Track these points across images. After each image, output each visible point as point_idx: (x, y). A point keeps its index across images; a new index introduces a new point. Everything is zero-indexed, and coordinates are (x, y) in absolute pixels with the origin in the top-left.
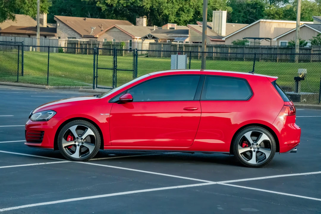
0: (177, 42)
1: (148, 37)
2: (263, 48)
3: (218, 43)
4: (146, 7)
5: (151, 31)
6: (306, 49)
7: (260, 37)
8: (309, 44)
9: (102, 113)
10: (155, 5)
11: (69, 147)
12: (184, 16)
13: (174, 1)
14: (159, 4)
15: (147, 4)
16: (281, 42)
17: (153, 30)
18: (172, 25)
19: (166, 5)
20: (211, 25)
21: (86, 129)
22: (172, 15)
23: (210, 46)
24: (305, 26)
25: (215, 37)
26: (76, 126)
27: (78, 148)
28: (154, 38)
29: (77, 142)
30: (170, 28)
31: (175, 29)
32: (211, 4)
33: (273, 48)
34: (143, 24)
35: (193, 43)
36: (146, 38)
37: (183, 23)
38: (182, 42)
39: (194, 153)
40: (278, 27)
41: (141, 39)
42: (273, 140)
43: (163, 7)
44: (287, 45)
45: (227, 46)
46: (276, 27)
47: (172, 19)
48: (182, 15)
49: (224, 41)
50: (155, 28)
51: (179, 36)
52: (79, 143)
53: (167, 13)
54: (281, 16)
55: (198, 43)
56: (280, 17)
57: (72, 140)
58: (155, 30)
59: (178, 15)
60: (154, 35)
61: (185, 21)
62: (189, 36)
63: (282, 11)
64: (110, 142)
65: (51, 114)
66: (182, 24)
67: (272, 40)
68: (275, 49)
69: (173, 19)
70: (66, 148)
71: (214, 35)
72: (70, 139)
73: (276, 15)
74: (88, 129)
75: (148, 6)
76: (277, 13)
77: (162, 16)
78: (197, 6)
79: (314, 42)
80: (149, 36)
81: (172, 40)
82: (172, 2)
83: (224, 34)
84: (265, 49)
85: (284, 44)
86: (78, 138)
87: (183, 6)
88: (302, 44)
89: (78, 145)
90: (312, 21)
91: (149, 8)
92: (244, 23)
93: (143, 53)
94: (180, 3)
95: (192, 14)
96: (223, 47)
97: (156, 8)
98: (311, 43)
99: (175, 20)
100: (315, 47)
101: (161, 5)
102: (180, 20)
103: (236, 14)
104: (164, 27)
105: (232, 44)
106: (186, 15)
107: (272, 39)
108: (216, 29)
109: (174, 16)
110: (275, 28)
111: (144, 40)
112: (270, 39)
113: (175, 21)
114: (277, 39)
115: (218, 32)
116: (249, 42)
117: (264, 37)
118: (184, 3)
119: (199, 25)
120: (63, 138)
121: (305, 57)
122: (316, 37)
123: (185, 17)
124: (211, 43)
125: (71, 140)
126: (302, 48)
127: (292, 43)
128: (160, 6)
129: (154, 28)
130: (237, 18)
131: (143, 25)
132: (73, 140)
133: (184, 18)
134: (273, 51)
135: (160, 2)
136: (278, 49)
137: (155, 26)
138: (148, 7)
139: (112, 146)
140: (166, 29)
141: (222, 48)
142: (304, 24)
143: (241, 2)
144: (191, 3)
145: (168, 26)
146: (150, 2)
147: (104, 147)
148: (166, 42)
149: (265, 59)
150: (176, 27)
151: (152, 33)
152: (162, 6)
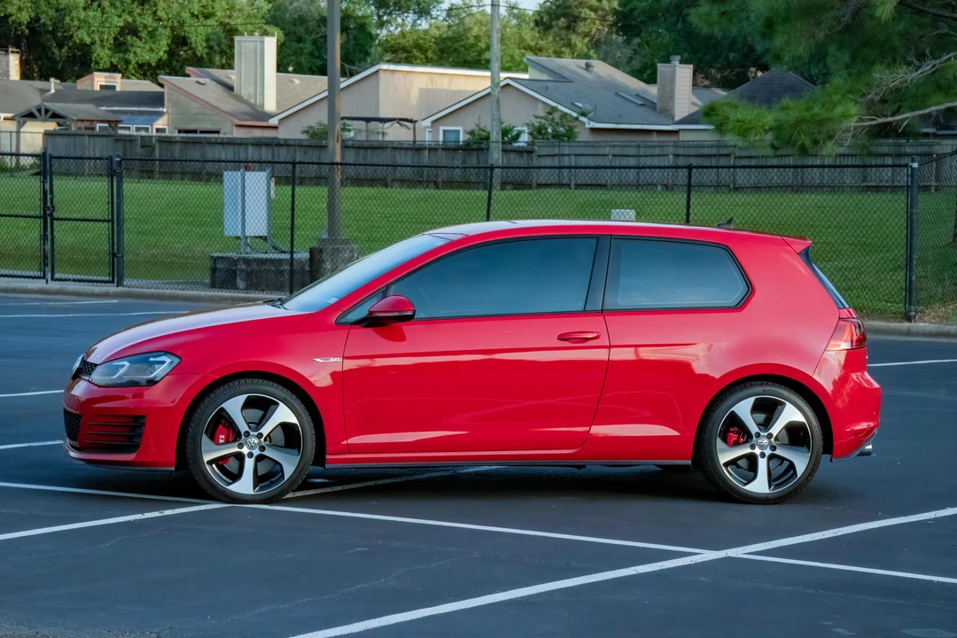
0: (129, 128)
1: (36, 113)
2: (398, 147)
3: (257, 133)
4: (18, 18)
5: (42, 95)
6: (520, 151)
7: (382, 115)
8: (525, 138)
9: (318, 357)
10: (47, 13)
11: (220, 463)
12: (139, 50)
13: (106, 4)
14: (57, 10)
15: (20, 9)
16: (444, 131)
17: (49, 91)
18: (106, 77)
19: (82, 15)
20: (231, 78)
21: (272, 407)
22: (103, 46)
23: (239, 141)
24: (508, 85)
25: (246, 114)
26: (242, 399)
27: (249, 464)
28: (55, 116)
29: (245, 447)
30: (101, 87)
31: (118, 89)
32: (219, 14)
33: (425, 149)
34: (8, 71)
35: (180, 132)
36: (30, 116)
37: (136, 72)
38: (147, 130)
39: (584, 466)
40: (430, 87)
41: (12, 119)
42: (815, 422)
43: (72, 20)
44: (461, 139)
45: (292, 143)
46: (424, 86)
47: (101, 59)
48: (134, 48)
49: (276, 128)
50: (52, 85)
51: (133, 113)
52: (252, 447)
53: (88, 41)
54: (430, 54)
55: (195, 132)
56: (427, 58)
57: (230, 440)
58: (53, 91)
59: (119, 46)
60: (56, 107)
61: (141, 66)
62: (165, 110)
63: (433, 40)
64: (345, 442)
65: (163, 362)
66: (132, 74)
67: (417, 124)
68: (432, 150)
69: (106, 59)
70: (214, 465)
71: (243, 108)
72: (223, 437)
73: (415, 51)
74: (278, 404)
75: (24, 17)
76: (418, 46)
77: (70, 48)
78: (179, 22)
79: (538, 132)
80: (39, 111)
81: (114, 124)
82: (99, 6)
83: (270, 105)
84: (404, 151)
85: (452, 137)
86: (247, 434)
87: (134, 21)
88: (507, 136)
89: (250, 455)
90: (525, 70)
91: (25, 22)
92: (313, 73)
93: (22, 164)
94: (124, 11)
95: (164, 43)
96: (279, 145)
97: (49, 22)
98: (531, 134)
99: (113, 60)
100: (544, 144)
101: (65, 15)
102: (127, 62)
103: (290, 46)
104: (82, 84)
105: (304, 137)
106: (148, 47)
107: (416, 121)
108: (246, 91)
109: (109, 49)
110: (421, 90)
111: (24, 122)
112: (411, 121)
113: (111, 63)
114: (433, 122)
115: (252, 101)
116: (349, 130)
117: (391, 116)
118: (138, 11)
119: (193, 79)
120: (204, 436)
121: (518, 175)
122: (542, 118)
123: (143, 52)
124: (234, 132)
125: (227, 442)
126: (509, 147)
127: (479, 135)
128: (64, 18)
129: (50, 86)
130: (293, 58)
131: (8, 76)
132: (235, 440)
133: (139, 54)
134: (425, 158)
135: (62, 7)
136: (440, 150)
137: (52, 80)
138: (22, 19)
139: (350, 453)
140: (90, 88)
141: (276, 149)
142: (506, 78)
143: (301, 10)
144: (159, 13)
145: (96, 79)
146: (29, 5)
147: (328, 457)
148: (93, 129)
149: (406, 181)
150: (118, 81)
151: (44, 100)
152: (67, 19)
